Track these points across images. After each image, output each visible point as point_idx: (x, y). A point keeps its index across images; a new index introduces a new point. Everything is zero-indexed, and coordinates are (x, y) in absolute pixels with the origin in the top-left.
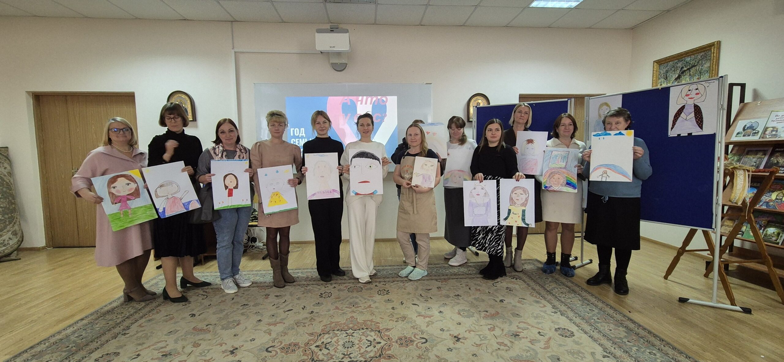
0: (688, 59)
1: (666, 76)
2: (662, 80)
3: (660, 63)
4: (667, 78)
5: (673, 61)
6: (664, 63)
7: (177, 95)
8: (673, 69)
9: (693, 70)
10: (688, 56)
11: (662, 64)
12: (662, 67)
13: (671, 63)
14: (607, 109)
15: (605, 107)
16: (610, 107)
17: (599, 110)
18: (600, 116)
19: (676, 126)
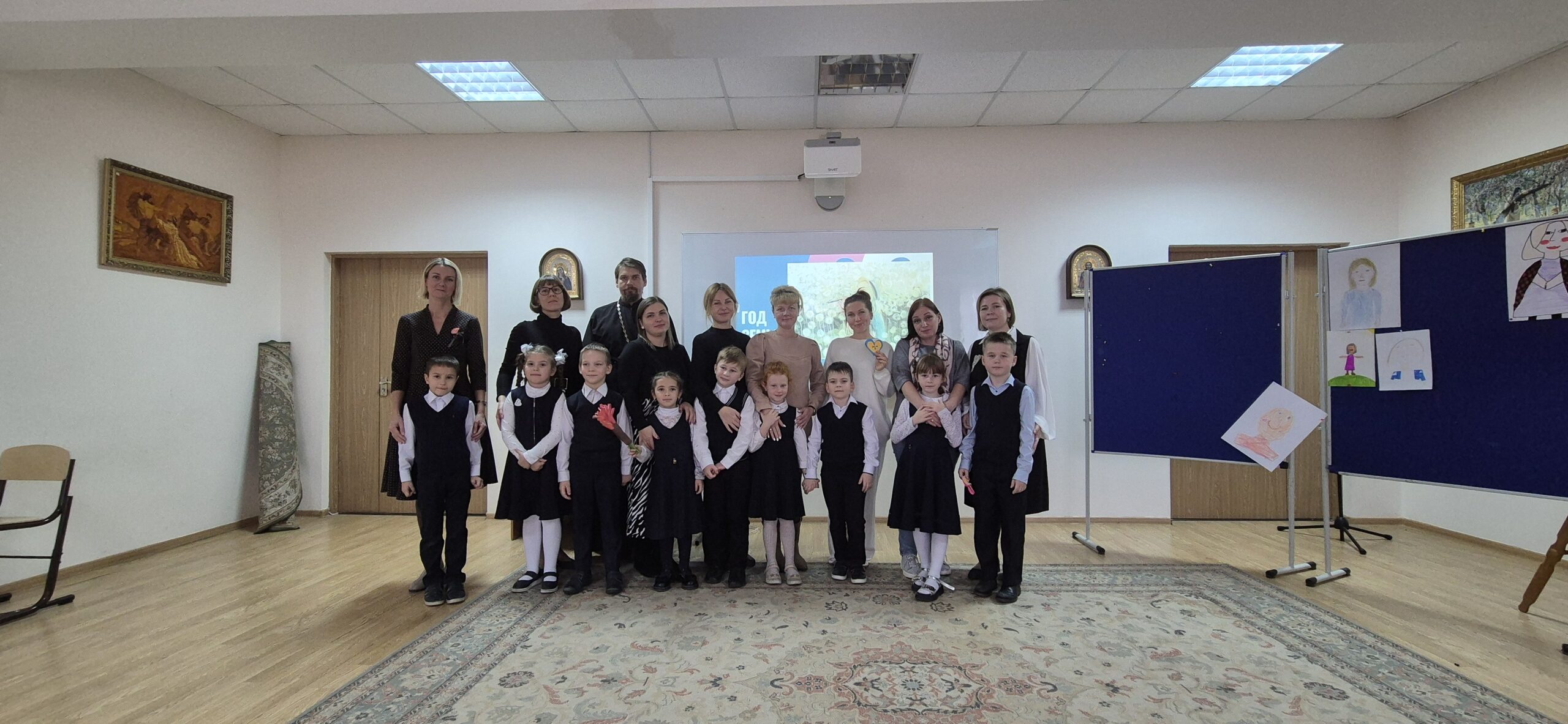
0: (1530, 173)
1: (1483, 205)
2: (1474, 214)
3: (1466, 180)
4: (1484, 210)
5: (1495, 176)
6: (1476, 181)
7: (556, 256)
8: (1498, 192)
9: (1541, 195)
10: (1529, 167)
11: (1470, 183)
12: (1471, 189)
13: (1490, 180)
14: (1368, 271)
15: (1363, 267)
16: (1374, 267)
17: (1350, 273)
18: (1353, 284)
19: (1523, 301)
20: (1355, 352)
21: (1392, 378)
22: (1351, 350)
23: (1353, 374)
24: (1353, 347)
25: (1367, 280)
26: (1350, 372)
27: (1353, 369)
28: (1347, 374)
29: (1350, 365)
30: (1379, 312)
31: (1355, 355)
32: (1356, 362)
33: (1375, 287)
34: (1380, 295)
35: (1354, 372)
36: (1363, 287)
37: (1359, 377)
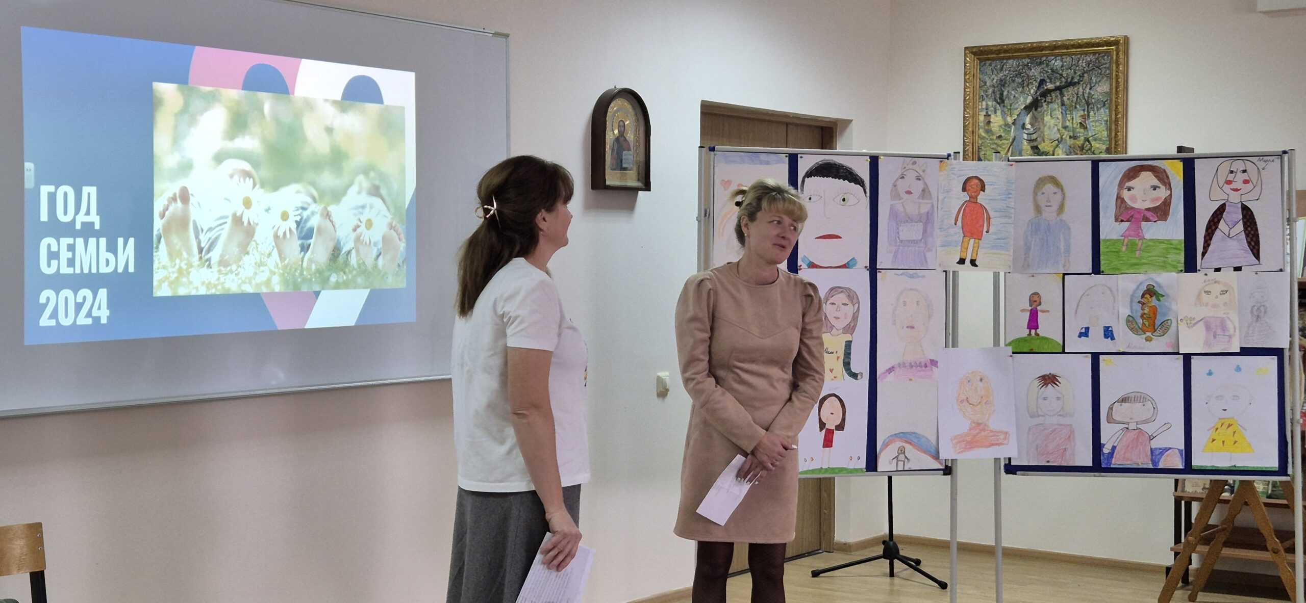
14: (1055, 193)
15: (1049, 188)
16: (1062, 190)
17: (1035, 194)
18: (1038, 209)
19: (1211, 248)
20: (1040, 304)
21: (1080, 336)
22: (1035, 299)
23: (1037, 334)
24: (1036, 298)
25: (1055, 207)
26: (1033, 332)
27: (1037, 327)
28: (1030, 334)
29: (1033, 323)
30: (1068, 250)
31: (1039, 308)
32: (1041, 317)
33: (1065, 216)
34: (1069, 228)
35: (1038, 331)
36: (1050, 214)
37: (1044, 338)
